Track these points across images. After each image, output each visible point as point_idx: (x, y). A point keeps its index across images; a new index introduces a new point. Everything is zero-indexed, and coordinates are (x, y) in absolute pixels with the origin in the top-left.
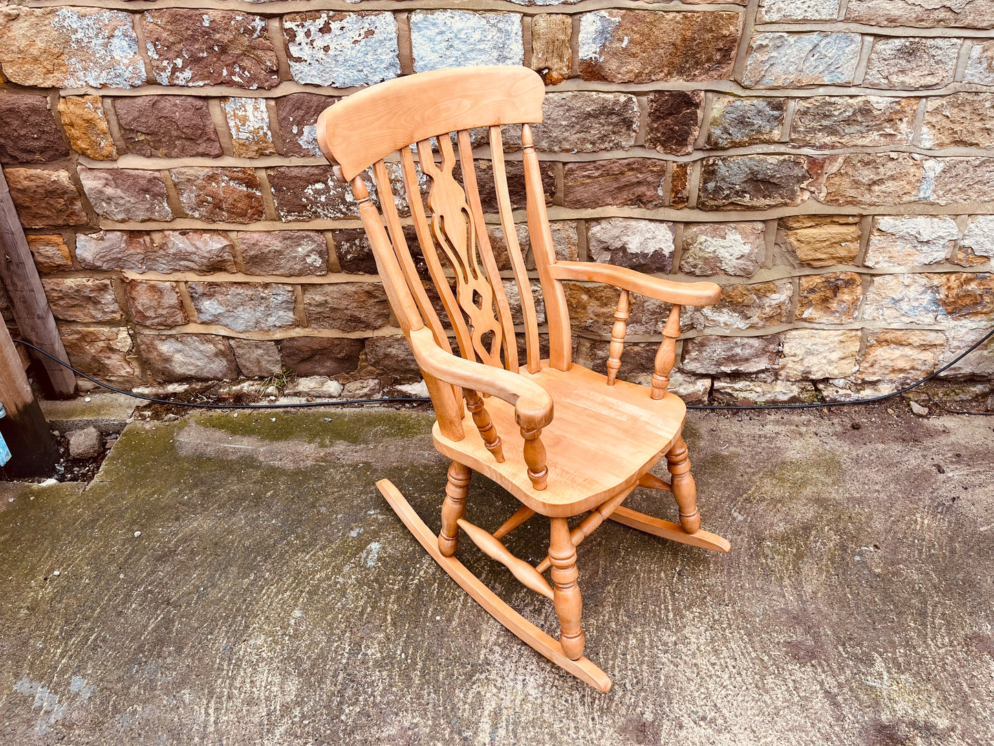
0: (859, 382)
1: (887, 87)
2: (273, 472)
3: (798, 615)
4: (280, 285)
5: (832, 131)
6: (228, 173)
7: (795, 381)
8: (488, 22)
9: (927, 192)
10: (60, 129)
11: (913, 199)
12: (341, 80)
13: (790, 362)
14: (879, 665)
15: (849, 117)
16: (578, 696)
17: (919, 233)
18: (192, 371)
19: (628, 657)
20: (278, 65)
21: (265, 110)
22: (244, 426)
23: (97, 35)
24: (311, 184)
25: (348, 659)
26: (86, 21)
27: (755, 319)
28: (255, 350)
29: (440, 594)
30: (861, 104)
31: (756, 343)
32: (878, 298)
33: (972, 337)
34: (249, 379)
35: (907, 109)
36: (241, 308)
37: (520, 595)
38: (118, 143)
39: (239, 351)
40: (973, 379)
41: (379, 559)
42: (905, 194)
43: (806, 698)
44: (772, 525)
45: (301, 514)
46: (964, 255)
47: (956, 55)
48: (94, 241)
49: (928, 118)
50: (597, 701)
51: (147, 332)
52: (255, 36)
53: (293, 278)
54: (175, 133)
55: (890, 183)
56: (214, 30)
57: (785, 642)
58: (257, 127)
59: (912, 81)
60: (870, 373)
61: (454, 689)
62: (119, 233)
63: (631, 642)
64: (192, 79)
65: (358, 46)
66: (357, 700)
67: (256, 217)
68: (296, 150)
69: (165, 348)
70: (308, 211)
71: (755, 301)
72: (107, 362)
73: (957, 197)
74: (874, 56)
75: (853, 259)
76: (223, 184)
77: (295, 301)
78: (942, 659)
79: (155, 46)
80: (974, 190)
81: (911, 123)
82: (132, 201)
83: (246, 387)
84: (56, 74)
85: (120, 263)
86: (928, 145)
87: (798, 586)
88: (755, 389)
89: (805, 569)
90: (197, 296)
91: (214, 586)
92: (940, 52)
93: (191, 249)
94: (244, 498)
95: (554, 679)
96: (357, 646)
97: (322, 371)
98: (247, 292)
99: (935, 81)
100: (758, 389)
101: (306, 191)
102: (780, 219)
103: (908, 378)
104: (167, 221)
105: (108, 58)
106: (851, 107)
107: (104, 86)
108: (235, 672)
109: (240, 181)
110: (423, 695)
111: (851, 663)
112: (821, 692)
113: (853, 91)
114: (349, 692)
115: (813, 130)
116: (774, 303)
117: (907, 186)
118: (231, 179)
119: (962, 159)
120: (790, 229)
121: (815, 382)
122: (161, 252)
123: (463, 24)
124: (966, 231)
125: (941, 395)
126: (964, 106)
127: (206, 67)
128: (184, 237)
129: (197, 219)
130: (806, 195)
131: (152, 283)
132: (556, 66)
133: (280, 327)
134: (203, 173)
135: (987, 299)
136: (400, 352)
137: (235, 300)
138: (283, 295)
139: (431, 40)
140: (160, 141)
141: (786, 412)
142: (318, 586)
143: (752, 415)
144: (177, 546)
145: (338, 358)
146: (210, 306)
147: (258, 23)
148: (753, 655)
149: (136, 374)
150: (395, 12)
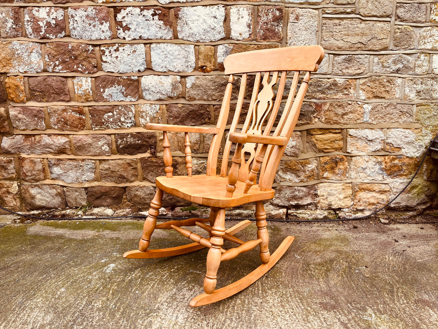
0: (355, 210)
1: (342, 75)
2: (70, 240)
3: (327, 292)
4: (89, 160)
5: (323, 93)
6: (72, 109)
7: (325, 210)
8: (181, 48)
9: (366, 118)
10: (4, 90)
11: (362, 121)
12: (122, 70)
13: (321, 199)
14: (370, 311)
15: (329, 86)
16: (205, 323)
17: (367, 136)
18: (44, 204)
19: (236, 308)
20: (97, 64)
21: (90, 82)
22: (63, 225)
23: (26, 52)
24: (107, 113)
25: (84, 307)
26: (22, 46)
27: (302, 177)
28: (75, 193)
29: (141, 283)
30: (333, 81)
31: (304, 189)
32: (356, 168)
33: (402, 187)
34: (71, 208)
35: (352, 84)
36: (70, 171)
37: (183, 284)
38: (27, 96)
39: (68, 193)
40: (407, 209)
41: (113, 270)
42: (358, 119)
43: (330, 325)
44: (314, 260)
45: (79, 254)
46: (389, 147)
47: (368, 61)
48: (10, 139)
49: (361, 87)
50: (215, 325)
51: (26, 183)
52: (89, 53)
53: (96, 157)
54: (52, 91)
55: (350, 115)
56: (73, 50)
57: (320, 302)
58: (86, 89)
59: (352, 72)
60: (359, 205)
61: (138, 320)
62: (21, 136)
63: (238, 302)
64: (62, 70)
65: (129, 56)
66: (82, 323)
67: (82, 128)
68: (102, 99)
69: (33, 191)
70: (104, 125)
71: (301, 168)
72: (6, 199)
73: (381, 121)
74: (334, 62)
75: (341, 149)
76: (69, 113)
77: (96, 168)
78: (404, 309)
79: (49, 56)
80: (387, 117)
81: (354, 89)
82: (29, 121)
83: (68, 211)
84: (7, 67)
85: (20, 149)
86: (363, 98)
87: (327, 282)
88: (307, 212)
89: (331, 275)
90: (51, 165)
91: (23, 279)
92: (361, 60)
93: (51, 142)
94: (52, 249)
95: (194, 315)
96: (89, 303)
97: (105, 204)
98: (74, 163)
99: (361, 71)
100: (308, 213)
101: (104, 116)
102: (307, 130)
103: (377, 208)
104: (43, 130)
105: (29, 61)
106: (329, 83)
107: (26, 72)
108: (21, 312)
109: (77, 112)
110: (119, 322)
111: (355, 310)
112: (339, 322)
113: (329, 76)
114: (79, 320)
115: (314, 92)
116: (310, 169)
117: (358, 116)
118: (73, 111)
119: (379, 104)
120: (312, 135)
121: (335, 210)
122: (38, 144)
123: (171, 48)
124: (388, 136)
125: (394, 216)
126: (375, 81)
127: (68, 65)
128: (50, 137)
129: (56, 129)
130: (317, 120)
131: (32, 159)
132: (209, 66)
133: (88, 181)
134: (61, 108)
135: (404, 168)
136: (142, 194)
137: (68, 167)
138: (91, 164)
139: (159, 54)
140: (45, 95)
141: (322, 223)
142: (77, 280)
143: (306, 224)
144: (12, 265)
145: (113, 197)
146: (57, 170)
147: (91, 48)
148: (303, 307)
149: (18, 205)
150: (145, 44)
